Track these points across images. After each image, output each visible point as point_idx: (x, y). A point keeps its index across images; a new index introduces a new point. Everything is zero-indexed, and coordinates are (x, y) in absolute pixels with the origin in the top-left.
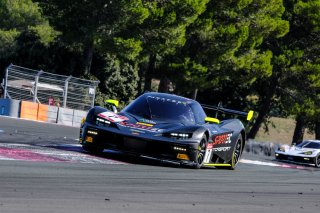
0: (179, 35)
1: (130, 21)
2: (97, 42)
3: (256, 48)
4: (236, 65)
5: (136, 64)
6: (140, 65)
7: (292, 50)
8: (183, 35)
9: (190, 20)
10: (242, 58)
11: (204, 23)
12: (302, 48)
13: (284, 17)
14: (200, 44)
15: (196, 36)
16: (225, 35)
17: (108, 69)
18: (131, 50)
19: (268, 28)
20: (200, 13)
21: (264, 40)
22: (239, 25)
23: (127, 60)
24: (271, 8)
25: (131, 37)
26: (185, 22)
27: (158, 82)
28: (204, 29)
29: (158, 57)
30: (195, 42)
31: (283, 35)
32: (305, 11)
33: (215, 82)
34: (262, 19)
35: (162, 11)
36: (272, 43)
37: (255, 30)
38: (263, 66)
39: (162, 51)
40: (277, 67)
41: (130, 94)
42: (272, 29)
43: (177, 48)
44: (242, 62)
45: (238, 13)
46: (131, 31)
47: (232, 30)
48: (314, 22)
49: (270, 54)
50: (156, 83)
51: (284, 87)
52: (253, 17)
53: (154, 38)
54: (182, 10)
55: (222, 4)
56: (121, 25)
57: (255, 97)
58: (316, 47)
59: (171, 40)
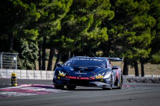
0: (57, 24)
1: (31, 20)
2: (15, 33)
3: (98, 27)
4: (89, 37)
5: (37, 42)
6: (39, 43)
7: (117, 25)
8: (59, 24)
9: (62, 16)
10: (91, 33)
11: (70, 17)
12: (122, 24)
13: (111, 9)
14: (68, 28)
15: (66, 24)
16: (81, 22)
17: (22, 47)
18: (33, 35)
19: (103, 16)
20: (67, 12)
21: (102, 22)
22: (88, 16)
23: (32, 41)
24: (104, 5)
25: (32, 28)
26: (59, 18)
27: (49, 50)
28: (70, 20)
29: (48, 37)
30: (66, 27)
31: (111, 18)
32: (122, 5)
33: (79, 47)
34: (100, 12)
35: (47, 13)
36: (106, 23)
37: (96, 18)
38: (103, 36)
39: (49, 34)
40: (110, 35)
41: (35, 58)
42: (105, 16)
43: (57, 31)
44: (92, 35)
45: (87, 10)
46: (32, 25)
47: (85, 19)
48: (127, 10)
49: (106, 29)
50: (48, 51)
51: (115, 45)
52: (95, 11)
53: (44, 28)
54: (57, 11)
55: (78, 6)
56: (26, 23)
57: (101, 52)
58: (129, 23)
59: (53, 28)
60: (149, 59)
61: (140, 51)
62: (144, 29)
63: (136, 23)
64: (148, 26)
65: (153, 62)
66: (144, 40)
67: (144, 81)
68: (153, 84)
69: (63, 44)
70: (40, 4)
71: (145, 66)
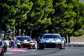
2: (3, 21)
3: (46, 17)
4: (41, 23)
5: (14, 26)
7: (56, 16)
9: (27, 12)
10: (43, 21)
13: (53, 8)
14: (31, 18)
16: (37, 15)
17: (7, 28)
18: (12, 22)
19: (49, 12)
20: (30, 10)
21: (48, 15)
22: (41, 12)
23: (12, 25)
24: (49, 6)
25: (12, 19)
26: (26, 13)
28: (32, 14)
29: (20, 23)
30: (30, 18)
31: (53, 13)
32: (59, 6)
34: (47, 9)
35: (20, 11)
37: (45, 13)
38: (49, 22)
39: (21, 21)
40: (53, 22)
42: (50, 12)
43: (25, 20)
45: (40, 8)
47: (39, 13)
48: (61, 8)
49: (50, 19)
50: (20, 30)
51: (55, 27)
52: (44, 9)
54: (25, 9)
55: (36, 7)
56: (9, 16)
57: (48, 31)
58: (63, 15)
59: (23, 18)
61: (68, 30)
62: (70, 18)
63: (66, 15)
64: (72, 17)
65: (75, 36)
66: (70, 24)
67: (69, 46)
70: (16, 6)
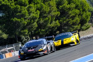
0: (35, 24)
1: (23, 26)
6: (29, 35)
8: (36, 24)
11: (40, 20)
12: (65, 16)
27: (35, 37)
33: (48, 32)
44: (52, 25)
46: (24, 28)
53: (30, 28)
60: (80, 29)
68: (86, 40)
69: (40, 33)
71: (80, 33)
